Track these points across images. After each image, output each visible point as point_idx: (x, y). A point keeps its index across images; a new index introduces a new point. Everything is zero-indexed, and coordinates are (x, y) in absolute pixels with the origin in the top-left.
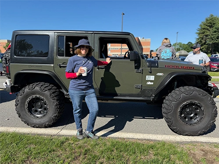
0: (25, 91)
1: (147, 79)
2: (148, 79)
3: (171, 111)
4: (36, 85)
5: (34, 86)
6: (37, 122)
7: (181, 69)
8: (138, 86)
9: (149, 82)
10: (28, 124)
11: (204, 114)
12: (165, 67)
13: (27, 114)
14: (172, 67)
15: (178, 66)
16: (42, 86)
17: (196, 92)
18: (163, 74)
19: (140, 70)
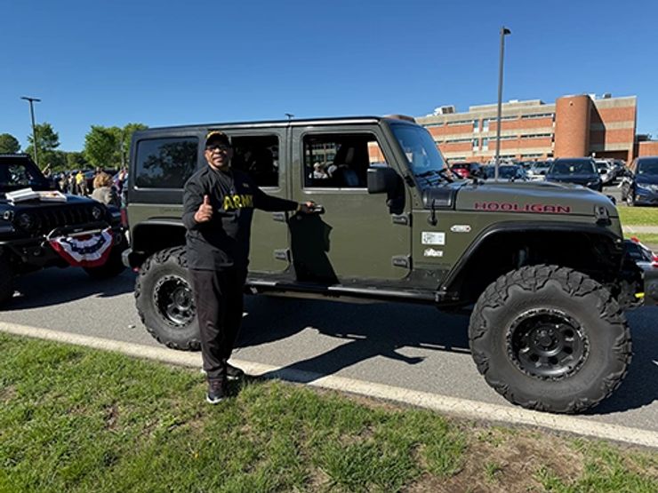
0: (151, 264)
1: (423, 242)
2: (429, 243)
3: (483, 333)
4: (172, 252)
5: (168, 253)
6: (174, 338)
7: (525, 212)
8: (400, 261)
9: (432, 250)
10: (158, 339)
11: (586, 351)
12: (474, 208)
13: (157, 316)
14: (498, 207)
15: (516, 206)
16: (181, 254)
17: (556, 282)
18: (468, 227)
19: (404, 218)
